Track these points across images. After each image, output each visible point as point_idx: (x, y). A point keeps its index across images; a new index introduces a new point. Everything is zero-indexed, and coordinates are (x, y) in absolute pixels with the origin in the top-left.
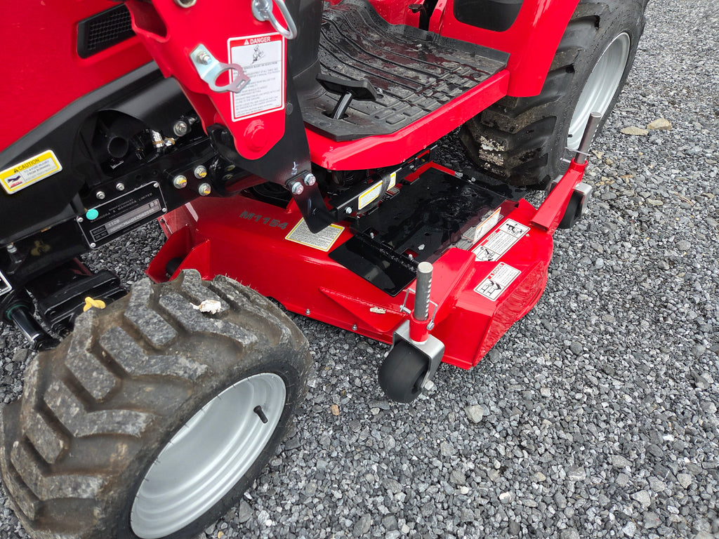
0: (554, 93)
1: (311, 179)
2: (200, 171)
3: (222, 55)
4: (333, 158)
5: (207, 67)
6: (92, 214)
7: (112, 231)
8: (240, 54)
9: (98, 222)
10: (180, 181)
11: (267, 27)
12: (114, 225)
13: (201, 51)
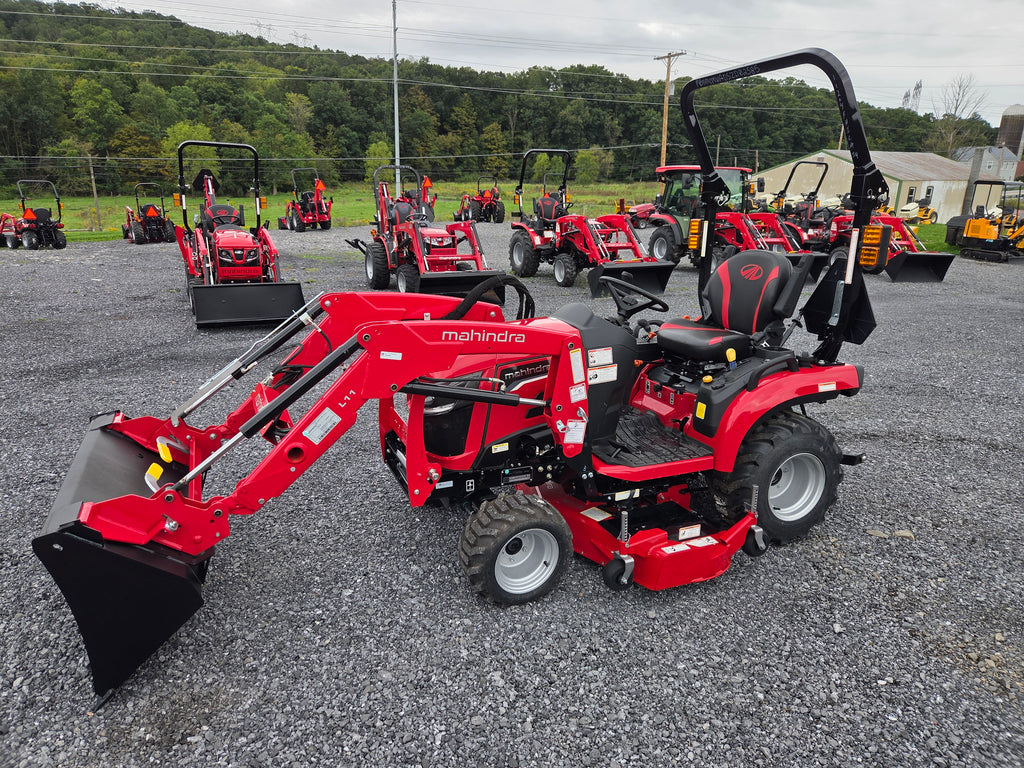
0: (748, 475)
1: (591, 474)
2: (549, 467)
3: (565, 424)
4: (603, 471)
5: (560, 426)
6: (507, 472)
7: (511, 481)
8: (571, 424)
9: (508, 475)
10: (541, 469)
11: (581, 418)
12: (512, 479)
13: (560, 422)
